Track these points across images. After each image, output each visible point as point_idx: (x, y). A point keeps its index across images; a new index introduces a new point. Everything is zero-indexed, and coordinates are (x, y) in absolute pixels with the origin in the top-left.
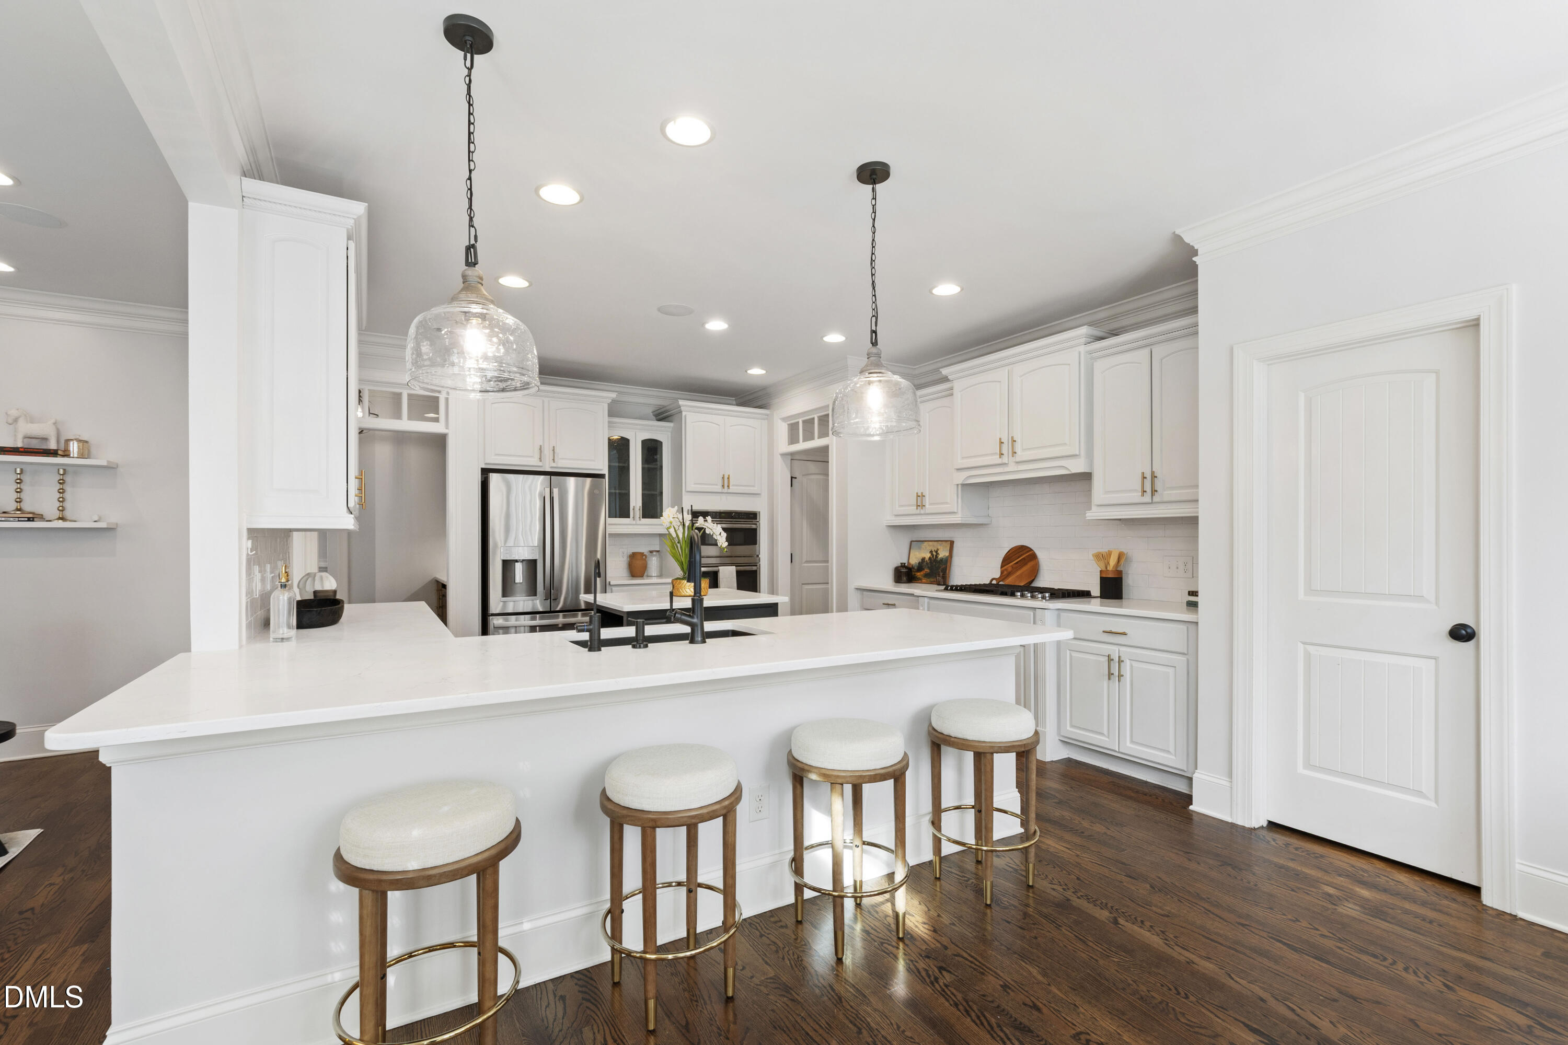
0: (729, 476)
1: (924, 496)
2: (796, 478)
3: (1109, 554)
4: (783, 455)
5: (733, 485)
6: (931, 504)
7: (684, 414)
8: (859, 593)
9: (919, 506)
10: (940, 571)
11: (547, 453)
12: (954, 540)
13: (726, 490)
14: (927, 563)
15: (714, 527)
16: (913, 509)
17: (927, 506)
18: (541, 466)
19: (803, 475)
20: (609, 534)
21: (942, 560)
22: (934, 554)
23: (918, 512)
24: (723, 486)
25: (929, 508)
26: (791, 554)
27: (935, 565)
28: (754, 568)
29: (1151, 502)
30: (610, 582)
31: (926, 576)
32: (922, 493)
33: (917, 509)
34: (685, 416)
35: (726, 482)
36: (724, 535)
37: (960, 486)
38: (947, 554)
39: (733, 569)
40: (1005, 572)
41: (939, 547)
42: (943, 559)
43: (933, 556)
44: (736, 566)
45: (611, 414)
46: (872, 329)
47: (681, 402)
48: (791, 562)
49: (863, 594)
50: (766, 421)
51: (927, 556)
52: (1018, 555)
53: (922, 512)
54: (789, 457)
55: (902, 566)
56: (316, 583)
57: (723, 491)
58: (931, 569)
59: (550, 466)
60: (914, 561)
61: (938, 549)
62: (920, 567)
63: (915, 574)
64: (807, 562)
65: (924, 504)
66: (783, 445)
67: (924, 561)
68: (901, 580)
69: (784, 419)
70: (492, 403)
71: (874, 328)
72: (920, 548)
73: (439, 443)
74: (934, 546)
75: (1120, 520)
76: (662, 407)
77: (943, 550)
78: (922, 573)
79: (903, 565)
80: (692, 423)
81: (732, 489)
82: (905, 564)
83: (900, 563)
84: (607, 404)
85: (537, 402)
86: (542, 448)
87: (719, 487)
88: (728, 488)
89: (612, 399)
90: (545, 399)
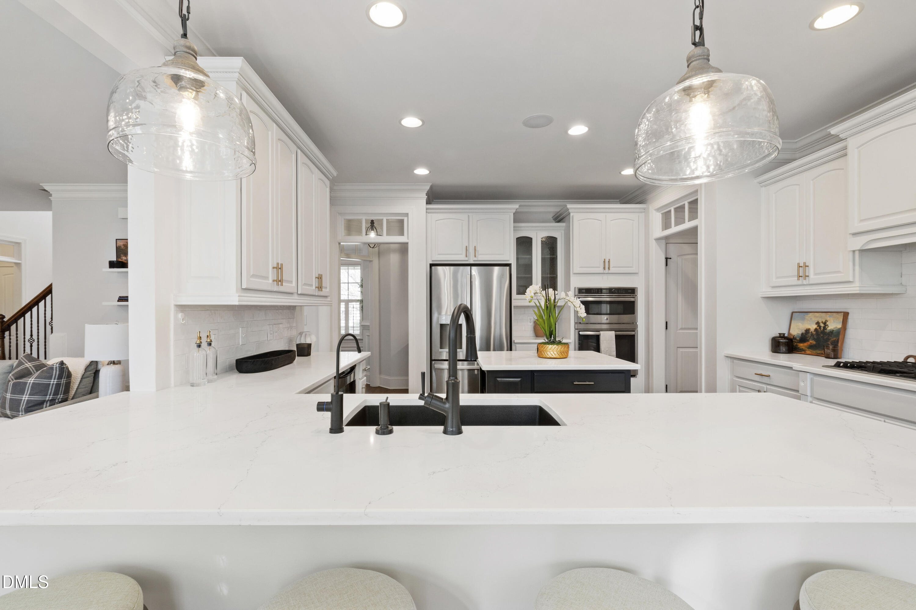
0: (609, 260)
1: (808, 266)
2: (671, 258)
4: (658, 240)
5: (613, 267)
6: (816, 274)
7: (571, 214)
8: (729, 361)
9: (802, 276)
10: (830, 343)
11: (471, 250)
12: (849, 312)
13: (607, 271)
14: (812, 335)
15: (575, 301)
16: (794, 280)
17: (812, 276)
18: (467, 261)
19: (678, 256)
20: (514, 306)
21: (832, 332)
22: (822, 325)
23: (800, 282)
24: (604, 268)
25: (813, 278)
26: (667, 322)
27: (823, 337)
28: (633, 333)
30: (514, 341)
31: (811, 347)
32: (804, 263)
33: (799, 279)
34: (573, 216)
35: (607, 264)
36: (583, 307)
37: (857, 253)
38: (839, 326)
39: (613, 334)
41: (828, 319)
42: (833, 330)
43: (820, 328)
44: (615, 331)
45: (515, 221)
46: (695, 24)
47: (569, 206)
48: (667, 328)
49: (733, 362)
50: (643, 214)
51: (813, 327)
53: (805, 282)
54: (664, 242)
55: (780, 337)
56: (302, 338)
57: (604, 272)
58: (817, 340)
59: (473, 260)
60: (797, 330)
61: (826, 321)
62: (804, 338)
63: (797, 345)
64: (682, 329)
65: (807, 275)
66: (658, 232)
67: (809, 333)
68: (780, 349)
69: (658, 210)
70: (436, 221)
71: (697, 23)
72: (803, 319)
73: (404, 249)
74: (821, 317)
76: (556, 213)
77: (834, 322)
78: (806, 344)
79: (782, 336)
80: (578, 221)
81: (612, 270)
82: (785, 335)
83: (779, 334)
84: (513, 213)
85: (464, 217)
86: (468, 248)
87: (601, 269)
88: (609, 269)
89: (516, 210)
90: (470, 214)
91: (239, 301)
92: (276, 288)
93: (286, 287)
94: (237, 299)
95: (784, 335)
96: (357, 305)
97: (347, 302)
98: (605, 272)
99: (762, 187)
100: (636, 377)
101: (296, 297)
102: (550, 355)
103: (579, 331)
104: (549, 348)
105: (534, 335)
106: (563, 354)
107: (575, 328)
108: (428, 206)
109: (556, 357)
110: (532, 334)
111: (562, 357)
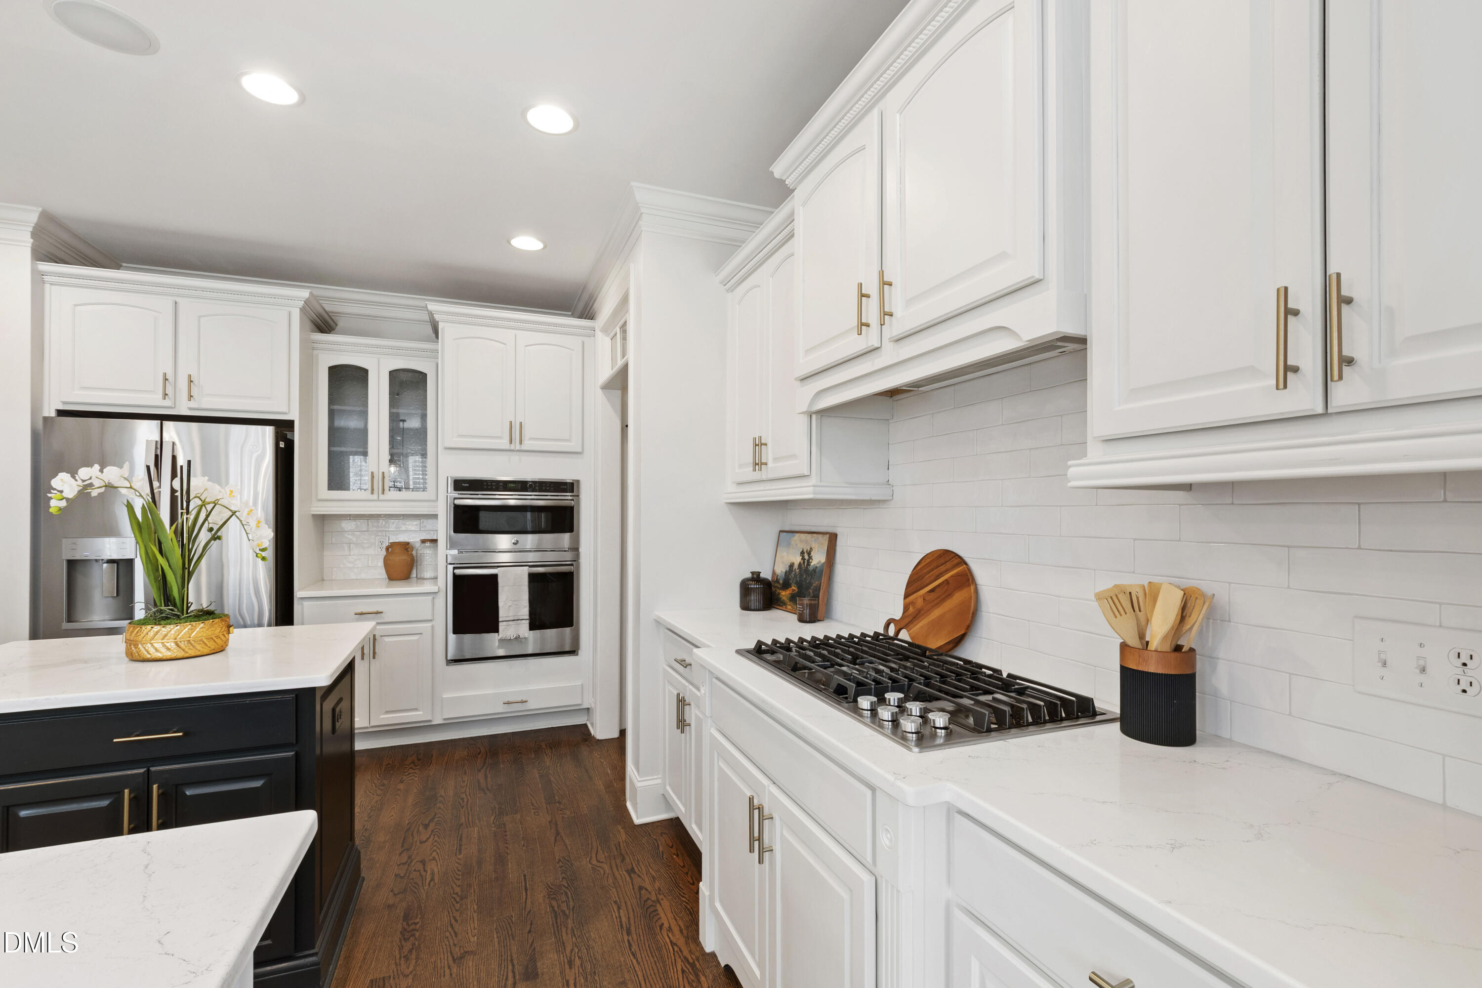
1: (765, 444)
3: (1152, 593)
4: (604, 388)
6: (776, 460)
7: (440, 325)
9: (761, 464)
10: (812, 591)
11: (181, 385)
12: (836, 533)
13: (516, 446)
14: (796, 574)
17: (771, 463)
21: (816, 570)
22: (806, 557)
23: (764, 475)
24: (511, 439)
25: (773, 468)
27: (806, 579)
28: (569, 569)
29: (1320, 410)
31: (793, 598)
32: (758, 438)
33: (754, 471)
34: (443, 329)
35: (516, 432)
37: (812, 416)
38: (826, 559)
39: (524, 572)
40: (911, 609)
41: (813, 546)
42: (817, 567)
43: (804, 562)
44: (530, 566)
47: (432, 307)
49: (665, 633)
51: (797, 560)
52: (936, 572)
54: (618, 393)
55: (752, 579)
58: (799, 585)
60: (781, 566)
61: (810, 549)
63: (775, 594)
65: (766, 460)
66: (605, 373)
67: (792, 571)
68: (751, 602)
69: (604, 332)
70: (76, 306)
72: (787, 545)
74: (806, 542)
75: (1187, 487)
77: (818, 551)
78: (788, 592)
79: (755, 577)
80: (455, 339)
81: (528, 444)
82: (761, 574)
83: (751, 573)
84: (300, 309)
85: (165, 305)
86: (170, 376)
87: (505, 441)
88: (521, 443)
89: (307, 302)
90: (178, 300)
95: (759, 575)
98: (512, 447)
99: (728, 293)
100: (577, 655)
102: (152, 650)
103: (454, 568)
104: (151, 634)
105: (385, 576)
106: (198, 647)
107: (447, 562)
108: (45, 267)
109: (173, 656)
110: (382, 573)
111: (193, 654)
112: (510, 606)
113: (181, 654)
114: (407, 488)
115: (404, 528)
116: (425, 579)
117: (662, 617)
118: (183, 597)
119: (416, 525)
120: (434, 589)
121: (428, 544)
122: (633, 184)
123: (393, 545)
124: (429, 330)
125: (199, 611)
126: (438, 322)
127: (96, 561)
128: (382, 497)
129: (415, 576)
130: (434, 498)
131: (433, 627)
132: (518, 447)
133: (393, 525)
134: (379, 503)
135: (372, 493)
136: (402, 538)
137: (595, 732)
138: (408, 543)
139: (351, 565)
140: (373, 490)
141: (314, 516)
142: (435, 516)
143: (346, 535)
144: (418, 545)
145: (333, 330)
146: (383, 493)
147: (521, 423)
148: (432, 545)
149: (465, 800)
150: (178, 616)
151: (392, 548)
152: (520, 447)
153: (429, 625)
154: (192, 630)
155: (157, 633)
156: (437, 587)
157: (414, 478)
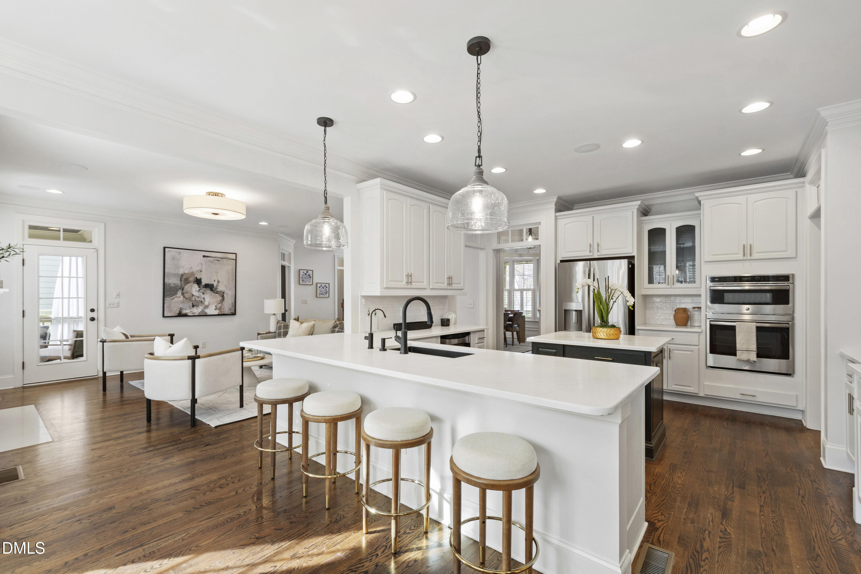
4: (811, 218)
5: (756, 253)
11: (595, 247)
18: (592, 256)
24: (744, 254)
28: (787, 325)
34: (704, 204)
35: (747, 250)
39: (753, 325)
44: (757, 322)
45: (640, 215)
47: (699, 193)
50: (803, 188)
59: (597, 255)
70: (565, 225)
80: (711, 206)
81: (755, 256)
84: (637, 209)
85: (589, 218)
86: (592, 245)
87: (740, 255)
88: (751, 255)
89: (640, 206)
90: (594, 215)
91: (380, 294)
92: (409, 286)
93: (414, 285)
94: (379, 293)
96: (530, 293)
97: (522, 291)
98: (745, 258)
100: (793, 377)
101: (429, 290)
102: (600, 336)
103: (710, 321)
104: (600, 330)
105: (674, 323)
106: (612, 336)
107: (706, 318)
108: (558, 214)
109: (606, 338)
110: (673, 322)
111: (611, 338)
112: (744, 343)
113: (607, 338)
114: (685, 282)
115: (683, 301)
116: (695, 326)
117: (844, 352)
118: (607, 320)
119: (690, 300)
120: (700, 330)
121: (696, 309)
122: (818, 109)
123: (678, 309)
124: (696, 203)
125: (612, 325)
126: (701, 201)
127: (572, 310)
128: (673, 286)
129: (690, 325)
130: (700, 286)
131: (699, 349)
132: (749, 258)
133: (678, 300)
134: (672, 290)
135: (668, 285)
136: (683, 306)
137: (806, 424)
138: (686, 309)
139: (658, 318)
140: (668, 283)
141: (642, 295)
142: (700, 296)
143: (656, 304)
144: (691, 310)
145: (650, 212)
146: (673, 285)
147: (751, 245)
148: (699, 310)
149: (715, 429)
150: (605, 326)
151: (678, 311)
152: (750, 258)
153: (697, 347)
154: (611, 330)
155: (601, 330)
156: (701, 330)
157: (689, 276)
